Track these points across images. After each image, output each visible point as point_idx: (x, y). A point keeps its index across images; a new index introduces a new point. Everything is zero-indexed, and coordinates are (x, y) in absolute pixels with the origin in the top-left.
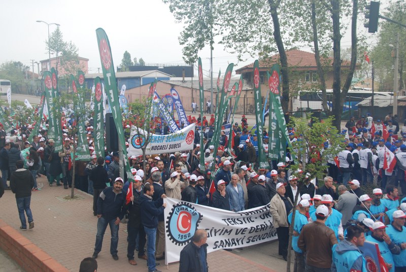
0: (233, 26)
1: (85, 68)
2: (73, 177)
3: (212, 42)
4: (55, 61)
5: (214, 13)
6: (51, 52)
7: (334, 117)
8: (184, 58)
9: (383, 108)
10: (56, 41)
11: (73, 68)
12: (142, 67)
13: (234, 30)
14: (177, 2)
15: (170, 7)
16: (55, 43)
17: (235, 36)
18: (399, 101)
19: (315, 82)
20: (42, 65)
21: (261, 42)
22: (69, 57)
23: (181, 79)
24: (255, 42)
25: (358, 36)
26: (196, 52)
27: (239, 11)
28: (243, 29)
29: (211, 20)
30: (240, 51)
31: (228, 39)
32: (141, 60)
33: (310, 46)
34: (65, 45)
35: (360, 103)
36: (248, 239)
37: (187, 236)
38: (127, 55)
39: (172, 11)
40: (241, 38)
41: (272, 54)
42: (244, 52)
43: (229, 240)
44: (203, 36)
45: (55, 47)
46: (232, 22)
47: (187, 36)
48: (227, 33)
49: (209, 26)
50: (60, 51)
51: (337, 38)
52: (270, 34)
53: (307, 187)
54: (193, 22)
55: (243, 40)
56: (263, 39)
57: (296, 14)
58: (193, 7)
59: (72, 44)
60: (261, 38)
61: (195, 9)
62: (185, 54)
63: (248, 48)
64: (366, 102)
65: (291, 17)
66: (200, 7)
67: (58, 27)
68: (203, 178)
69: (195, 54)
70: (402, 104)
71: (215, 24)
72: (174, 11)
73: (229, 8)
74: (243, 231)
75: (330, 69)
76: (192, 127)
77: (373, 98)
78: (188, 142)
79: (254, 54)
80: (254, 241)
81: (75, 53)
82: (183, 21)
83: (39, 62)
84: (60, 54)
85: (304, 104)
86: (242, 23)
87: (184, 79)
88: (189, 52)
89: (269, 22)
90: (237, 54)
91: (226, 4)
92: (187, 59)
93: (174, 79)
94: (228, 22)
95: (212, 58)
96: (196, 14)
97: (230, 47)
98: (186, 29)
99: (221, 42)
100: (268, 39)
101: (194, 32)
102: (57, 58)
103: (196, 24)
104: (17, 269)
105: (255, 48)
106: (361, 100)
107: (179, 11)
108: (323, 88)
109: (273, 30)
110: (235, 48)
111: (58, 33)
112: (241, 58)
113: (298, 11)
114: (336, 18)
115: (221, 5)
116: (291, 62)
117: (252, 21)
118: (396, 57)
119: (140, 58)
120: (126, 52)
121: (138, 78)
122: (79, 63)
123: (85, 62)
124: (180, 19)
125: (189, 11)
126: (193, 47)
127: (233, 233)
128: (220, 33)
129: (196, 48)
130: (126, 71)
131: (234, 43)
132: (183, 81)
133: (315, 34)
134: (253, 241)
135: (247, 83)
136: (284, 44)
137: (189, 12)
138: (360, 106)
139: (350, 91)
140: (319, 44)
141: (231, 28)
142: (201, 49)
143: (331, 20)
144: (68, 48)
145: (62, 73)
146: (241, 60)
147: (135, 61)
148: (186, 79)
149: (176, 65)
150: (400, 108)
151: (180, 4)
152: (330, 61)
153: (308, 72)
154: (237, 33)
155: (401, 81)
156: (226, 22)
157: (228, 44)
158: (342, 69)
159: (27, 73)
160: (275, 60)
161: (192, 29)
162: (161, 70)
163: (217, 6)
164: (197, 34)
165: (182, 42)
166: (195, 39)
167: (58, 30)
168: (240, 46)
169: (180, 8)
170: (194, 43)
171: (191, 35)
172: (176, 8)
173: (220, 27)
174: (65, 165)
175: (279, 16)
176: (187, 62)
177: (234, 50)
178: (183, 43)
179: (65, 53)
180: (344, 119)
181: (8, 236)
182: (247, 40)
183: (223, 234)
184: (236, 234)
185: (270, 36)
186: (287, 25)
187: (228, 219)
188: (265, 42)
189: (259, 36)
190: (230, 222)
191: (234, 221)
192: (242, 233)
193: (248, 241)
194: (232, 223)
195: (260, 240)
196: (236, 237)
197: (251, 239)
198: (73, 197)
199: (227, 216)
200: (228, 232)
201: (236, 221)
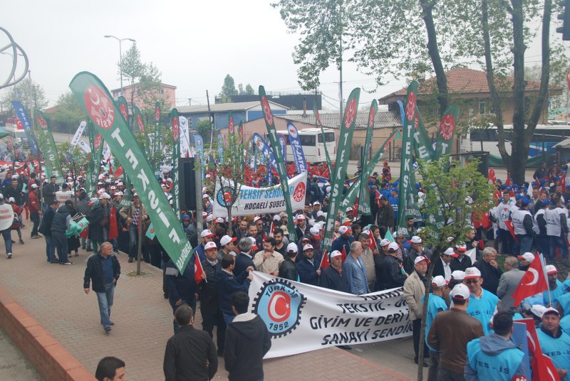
0: (369, 37)
1: (170, 99)
3: (340, 60)
4: (130, 91)
5: (343, 18)
6: (124, 78)
8: (299, 82)
10: (131, 63)
11: (155, 99)
12: (249, 97)
13: (371, 42)
14: (290, 5)
15: (282, 12)
16: (130, 65)
17: (372, 52)
19: (491, 114)
21: (409, 57)
22: (149, 84)
23: (302, 112)
24: (400, 59)
25: (552, 46)
26: (317, 73)
27: (376, 15)
28: (384, 40)
29: (339, 29)
30: (380, 71)
31: (362, 54)
33: (480, 63)
34: (143, 67)
35: (559, 144)
36: (374, 333)
37: (284, 326)
38: (229, 81)
39: (284, 17)
40: (380, 52)
42: (386, 73)
43: (346, 333)
44: (326, 50)
45: (130, 71)
46: (367, 31)
47: (304, 51)
48: (361, 45)
49: (335, 36)
50: (137, 76)
51: (519, 50)
52: (423, 46)
53: (461, 261)
54: (312, 32)
55: (383, 55)
56: (412, 53)
57: (461, 17)
59: (153, 66)
60: (410, 52)
61: (316, 14)
62: (301, 77)
63: (390, 66)
64: (568, 142)
65: (453, 22)
66: (323, 11)
67: (134, 44)
69: (315, 77)
71: (344, 34)
72: (287, 17)
73: (364, 11)
74: (367, 322)
75: (510, 96)
78: (298, 199)
79: (399, 74)
80: (383, 337)
81: (156, 79)
82: (299, 30)
84: (137, 80)
86: (382, 31)
87: (305, 113)
88: (306, 74)
89: (421, 29)
90: (376, 75)
91: (360, 5)
92: (304, 84)
93: (291, 113)
94: (363, 32)
95: (341, 82)
96: (317, 21)
97: (365, 66)
98: (303, 42)
99: (352, 60)
100: (419, 54)
101: (315, 46)
102: (133, 86)
103: (317, 35)
105: (401, 66)
106: (561, 140)
107: (293, 16)
108: (499, 123)
109: (427, 41)
110: (372, 68)
111: (134, 52)
112: (381, 81)
113: (463, 13)
114: (518, 21)
115: (353, 7)
116: (453, 86)
117: (395, 28)
119: (247, 84)
120: (228, 76)
121: (242, 112)
122: (162, 92)
123: (170, 90)
124: (294, 27)
125: (307, 16)
126: (313, 67)
127: (352, 323)
128: (351, 46)
129: (317, 68)
130: (227, 102)
131: (369, 60)
132: (305, 116)
133: (487, 45)
134: (381, 337)
135: (395, 117)
136: (442, 60)
137: (307, 19)
138: (559, 148)
139: (539, 126)
140: (493, 60)
141: (366, 39)
142: (324, 69)
143: (511, 24)
144: (147, 72)
145: (139, 106)
146: (381, 84)
148: (309, 112)
149: (296, 93)
151: (295, 8)
152: (509, 83)
154: (374, 45)
156: (360, 31)
157: (362, 62)
158: (526, 95)
161: (311, 42)
162: (275, 100)
163: (347, 8)
164: (319, 48)
165: (297, 59)
166: (315, 56)
167: (134, 47)
168: (380, 64)
169: (294, 12)
170: (314, 61)
171: (310, 50)
172: (289, 12)
173: (351, 37)
175: (435, 21)
176: (304, 88)
177: (371, 71)
178: (299, 62)
179: (144, 79)
180: (530, 168)
182: (389, 55)
183: (337, 326)
184: (356, 325)
185: (423, 49)
186: (447, 34)
187: (345, 305)
188: (415, 59)
189: (407, 50)
190: (348, 309)
191: (355, 308)
192: (365, 325)
193: (374, 336)
194: (352, 310)
195: (392, 335)
196: (356, 330)
197: (379, 333)
198: (139, 273)
199: (345, 300)
200: (343, 323)
201: (358, 307)
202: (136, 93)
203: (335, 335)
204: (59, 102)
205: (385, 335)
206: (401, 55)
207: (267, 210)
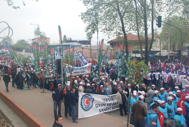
0: (106, 25)
1: (49, 42)
2: (44, 84)
3: (98, 31)
4: (37, 39)
5: (99, 20)
6: (36, 36)
7: (145, 60)
8: (87, 37)
9: (164, 56)
10: (38, 32)
11: (44, 42)
12: (71, 41)
13: (106, 26)
14: (84, 16)
15: (82, 18)
17: (107, 29)
18: (170, 54)
19: (138, 46)
20: (32, 41)
21: (117, 31)
22: (43, 37)
23: (86, 45)
24: (114, 31)
25: (154, 29)
26: (91, 35)
27: (108, 19)
28: (110, 26)
29: (97, 22)
30: (109, 34)
31: (104, 30)
32: (70, 38)
33: (136, 32)
34: (41, 33)
35: (156, 55)
37: (88, 107)
38: (65, 37)
39: (82, 19)
40: (109, 29)
41: (121, 35)
42: (111, 35)
44: (94, 28)
45: (37, 34)
46: (105, 23)
47: (88, 29)
48: (103, 28)
49: (97, 25)
51: (146, 30)
52: (120, 28)
53: (135, 87)
54: (90, 23)
56: (118, 30)
57: (130, 20)
58: (90, 17)
59: (44, 33)
60: (117, 29)
61: (91, 19)
62: (87, 36)
63: (112, 33)
64: (158, 54)
65: (128, 21)
66: (93, 18)
67: (39, 26)
68: (94, 84)
69: (91, 36)
70: (171, 55)
71: (99, 24)
72: (83, 19)
73: (105, 18)
74: (110, 104)
75: (144, 41)
76: (90, 64)
77: (160, 52)
78: (89, 70)
79: (114, 35)
82: (86, 23)
83: (31, 40)
84: (39, 36)
85: (134, 55)
86: (109, 23)
87: (87, 45)
88: (89, 35)
89: (120, 23)
90: (108, 36)
91: (103, 16)
92: (88, 38)
93: (83, 46)
94: (104, 23)
95: (98, 37)
96: (91, 20)
97: (105, 33)
98: (88, 26)
99: (101, 31)
101: (91, 27)
102: (38, 38)
103: (92, 24)
104: (21, 120)
105: (115, 33)
106: (156, 53)
107: (85, 19)
108: (141, 49)
109: (122, 26)
110: (107, 33)
111: (38, 29)
112: (109, 37)
113: (131, 19)
114: (145, 22)
115: (101, 17)
116: (129, 39)
117: (113, 23)
118: (168, 37)
121: (69, 45)
122: (46, 40)
123: (49, 39)
124: (85, 22)
125: (89, 19)
126: (91, 33)
127: (106, 105)
128: (101, 27)
129: (92, 33)
130: (64, 42)
131: (106, 31)
132: (87, 46)
133: (138, 28)
136: (126, 32)
137: (89, 20)
138: (156, 56)
139: (151, 50)
140: (139, 32)
141: (105, 25)
142: (93, 34)
143: (144, 23)
144: (42, 34)
145: (40, 44)
146: (109, 38)
147: (68, 39)
148: (88, 45)
149: (84, 40)
150: (170, 56)
151: (85, 17)
152: (144, 38)
153: (135, 42)
154: (107, 27)
155: (170, 46)
156: (103, 23)
157: (104, 32)
158: (148, 41)
159: (26, 44)
160: (122, 38)
161: (90, 26)
162: (78, 42)
163: (100, 17)
165: (86, 31)
166: (91, 30)
168: (109, 33)
169: (85, 18)
170: (91, 31)
171: (90, 28)
172: (84, 18)
173: (101, 25)
174: (41, 79)
175: (124, 21)
176: (88, 39)
177: (107, 34)
178: (86, 32)
179: (41, 36)
180: (150, 61)
181: (18, 108)
182: (112, 30)
183: (103, 106)
184: (107, 106)
185: (120, 29)
186: (127, 25)
187: (104, 99)
188: (118, 31)
189: (116, 29)
190: (105, 101)
191: (107, 100)
192: (110, 105)
193: (112, 108)
194: (106, 101)
195: (117, 108)
196: (107, 107)
197: (113, 107)
198: (43, 92)
199: (104, 98)
200: (104, 105)
201: (108, 100)
202: (39, 40)
203: (102, 109)
204: (17, 42)
205: (115, 108)
206: (115, 30)
207: (80, 74)
